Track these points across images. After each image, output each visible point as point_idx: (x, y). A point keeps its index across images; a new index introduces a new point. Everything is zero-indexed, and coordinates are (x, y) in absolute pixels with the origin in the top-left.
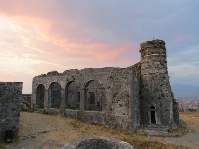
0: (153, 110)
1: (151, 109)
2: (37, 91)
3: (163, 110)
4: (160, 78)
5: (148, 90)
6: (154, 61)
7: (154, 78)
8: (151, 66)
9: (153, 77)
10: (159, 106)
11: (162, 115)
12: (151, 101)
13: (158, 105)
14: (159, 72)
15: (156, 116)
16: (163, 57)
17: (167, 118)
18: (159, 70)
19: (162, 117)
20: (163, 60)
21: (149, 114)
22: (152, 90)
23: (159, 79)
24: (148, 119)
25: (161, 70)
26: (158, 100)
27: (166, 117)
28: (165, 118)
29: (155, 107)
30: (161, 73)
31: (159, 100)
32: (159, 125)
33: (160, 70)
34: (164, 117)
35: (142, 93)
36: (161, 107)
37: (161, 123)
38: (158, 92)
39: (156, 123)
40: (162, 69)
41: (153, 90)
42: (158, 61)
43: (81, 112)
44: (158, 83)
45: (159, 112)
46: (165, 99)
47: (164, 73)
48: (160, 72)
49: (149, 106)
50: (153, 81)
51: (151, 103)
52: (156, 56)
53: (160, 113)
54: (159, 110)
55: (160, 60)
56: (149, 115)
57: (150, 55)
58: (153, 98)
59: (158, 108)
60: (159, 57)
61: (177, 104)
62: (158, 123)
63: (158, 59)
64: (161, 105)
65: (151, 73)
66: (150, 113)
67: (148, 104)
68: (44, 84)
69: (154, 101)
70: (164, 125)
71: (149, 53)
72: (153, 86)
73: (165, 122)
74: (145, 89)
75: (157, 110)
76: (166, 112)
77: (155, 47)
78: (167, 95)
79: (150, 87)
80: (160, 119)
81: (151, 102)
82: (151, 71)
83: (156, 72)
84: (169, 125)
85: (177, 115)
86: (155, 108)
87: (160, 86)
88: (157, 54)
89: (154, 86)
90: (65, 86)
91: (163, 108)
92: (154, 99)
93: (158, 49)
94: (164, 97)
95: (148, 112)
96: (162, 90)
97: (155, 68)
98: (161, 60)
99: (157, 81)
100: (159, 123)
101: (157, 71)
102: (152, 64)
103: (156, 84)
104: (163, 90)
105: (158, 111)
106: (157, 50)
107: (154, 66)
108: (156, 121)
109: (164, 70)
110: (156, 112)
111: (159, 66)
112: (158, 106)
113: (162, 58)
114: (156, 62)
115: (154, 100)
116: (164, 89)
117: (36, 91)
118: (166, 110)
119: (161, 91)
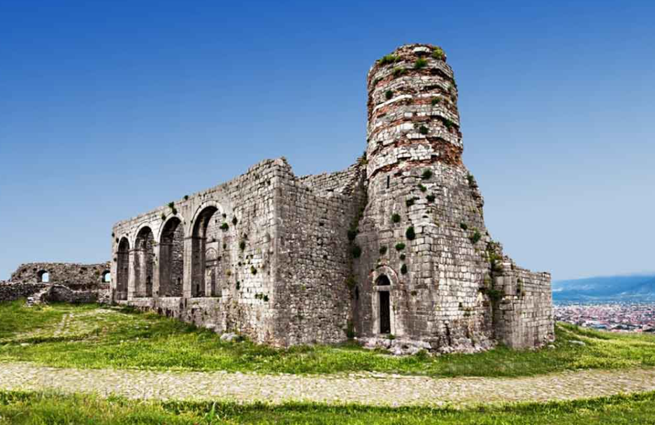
0: (383, 288)
1: (378, 287)
2: (118, 256)
3: (411, 288)
4: (409, 177)
5: (373, 223)
6: (394, 122)
7: (390, 182)
8: (385, 143)
9: (389, 177)
10: (400, 274)
11: (408, 305)
12: (379, 260)
13: (396, 269)
14: (409, 158)
15: (391, 307)
16: (427, 103)
17: (422, 313)
18: (409, 150)
19: (408, 309)
20: (429, 114)
21: (373, 302)
22: (382, 223)
23: (405, 180)
24: (371, 320)
25: (418, 151)
26: (397, 252)
27: (418, 309)
28: (417, 313)
29: (389, 277)
30: (416, 158)
31: (401, 253)
32: (399, 338)
33: (412, 150)
34: (415, 310)
35: (358, 236)
36: (405, 277)
37: (406, 331)
38: (399, 226)
39: (393, 333)
40: (420, 146)
41: (385, 223)
42: (406, 120)
43: (186, 300)
44: (400, 194)
45: (400, 294)
46: (417, 247)
47: (430, 157)
48: (411, 159)
49: (375, 275)
50: (387, 190)
51: (379, 266)
52: (401, 103)
53: (404, 296)
54: (399, 289)
55: (415, 114)
56: (373, 306)
57: (382, 105)
58: (383, 251)
59: (398, 282)
60: (411, 106)
61: (504, 273)
62: (396, 332)
63: (406, 111)
64: (404, 270)
65: (385, 167)
66: (375, 299)
67: (372, 270)
68: (127, 235)
69: (388, 258)
70: (412, 339)
71: (379, 98)
72: (386, 209)
73: (415, 329)
74: (365, 223)
75: (395, 288)
76: (420, 291)
77: (397, 74)
78: (422, 233)
79: (378, 212)
80: (402, 319)
81: (380, 263)
82: (383, 158)
83: (396, 161)
84: (427, 338)
85: (504, 312)
86: (388, 283)
87: (405, 204)
88: (403, 97)
89: (389, 208)
90: (160, 233)
91: (412, 280)
92: (388, 251)
93: (406, 77)
94: (414, 242)
95: (370, 298)
96: (410, 217)
97: (396, 146)
98: (419, 114)
99: (398, 188)
100: (400, 332)
101: (400, 156)
102: (386, 135)
103: (394, 199)
104: (413, 217)
105: (397, 291)
106: (403, 80)
107: (392, 141)
108: (391, 325)
109: (427, 147)
110: (391, 293)
111: (409, 136)
112: (397, 274)
113: (424, 106)
114: (398, 124)
115: (387, 254)
116: (418, 213)
117: (116, 256)
118: (419, 287)
119: (407, 221)
